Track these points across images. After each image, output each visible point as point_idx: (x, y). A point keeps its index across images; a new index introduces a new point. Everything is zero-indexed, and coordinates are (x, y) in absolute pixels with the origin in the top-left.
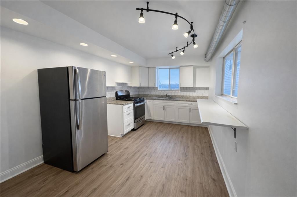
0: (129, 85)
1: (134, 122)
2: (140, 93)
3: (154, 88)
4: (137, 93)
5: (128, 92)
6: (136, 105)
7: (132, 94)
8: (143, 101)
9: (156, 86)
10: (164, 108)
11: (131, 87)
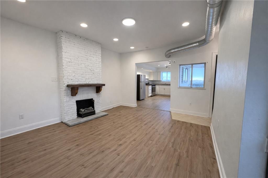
0: (149, 80)
1: (152, 93)
2: (153, 83)
3: (160, 81)
4: (152, 83)
5: (149, 82)
6: (153, 87)
7: (150, 83)
8: (155, 86)
9: (161, 80)
10: (164, 89)
11: (150, 80)
